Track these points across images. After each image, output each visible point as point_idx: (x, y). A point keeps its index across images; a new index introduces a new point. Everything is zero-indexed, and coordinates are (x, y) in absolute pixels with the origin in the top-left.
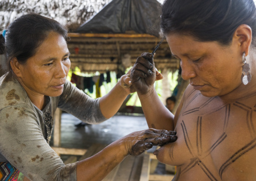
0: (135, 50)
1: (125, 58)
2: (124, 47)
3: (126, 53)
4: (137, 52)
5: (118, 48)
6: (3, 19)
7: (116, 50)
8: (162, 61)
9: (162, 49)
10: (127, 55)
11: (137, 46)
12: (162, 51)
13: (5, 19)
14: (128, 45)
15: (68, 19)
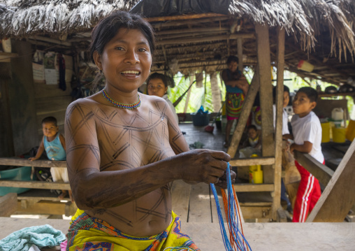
0: (183, 54)
1: (173, 63)
2: (171, 51)
3: (173, 58)
4: (184, 56)
5: (164, 53)
6: (38, 13)
7: (163, 55)
8: (211, 63)
9: (212, 50)
10: (174, 60)
11: (184, 48)
12: (211, 53)
13: (41, 12)
14: (175, 49)
15: (114, 5)
